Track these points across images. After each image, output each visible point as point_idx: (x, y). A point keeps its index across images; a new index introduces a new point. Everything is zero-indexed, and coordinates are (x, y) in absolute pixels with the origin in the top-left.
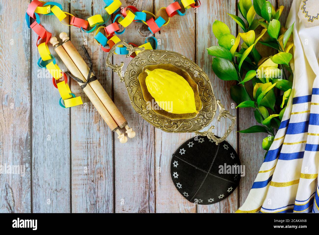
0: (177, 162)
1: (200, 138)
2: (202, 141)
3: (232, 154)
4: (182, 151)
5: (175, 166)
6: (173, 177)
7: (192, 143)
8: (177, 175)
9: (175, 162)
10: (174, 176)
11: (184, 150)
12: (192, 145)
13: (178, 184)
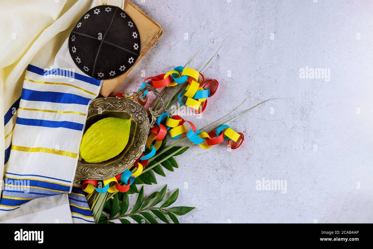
0: (135, 48)
1: (113, 76)
2: (111, 73)
3: (79, 62)
4: (131, 61)
5: (136, 45)
6: (138, 33)
7: (121, 69)
8: (134, 36)
9: (137, 49)
10: (136, 34)
11: (130, 62)
12: (121, 68)
13: (132, 26)
